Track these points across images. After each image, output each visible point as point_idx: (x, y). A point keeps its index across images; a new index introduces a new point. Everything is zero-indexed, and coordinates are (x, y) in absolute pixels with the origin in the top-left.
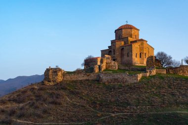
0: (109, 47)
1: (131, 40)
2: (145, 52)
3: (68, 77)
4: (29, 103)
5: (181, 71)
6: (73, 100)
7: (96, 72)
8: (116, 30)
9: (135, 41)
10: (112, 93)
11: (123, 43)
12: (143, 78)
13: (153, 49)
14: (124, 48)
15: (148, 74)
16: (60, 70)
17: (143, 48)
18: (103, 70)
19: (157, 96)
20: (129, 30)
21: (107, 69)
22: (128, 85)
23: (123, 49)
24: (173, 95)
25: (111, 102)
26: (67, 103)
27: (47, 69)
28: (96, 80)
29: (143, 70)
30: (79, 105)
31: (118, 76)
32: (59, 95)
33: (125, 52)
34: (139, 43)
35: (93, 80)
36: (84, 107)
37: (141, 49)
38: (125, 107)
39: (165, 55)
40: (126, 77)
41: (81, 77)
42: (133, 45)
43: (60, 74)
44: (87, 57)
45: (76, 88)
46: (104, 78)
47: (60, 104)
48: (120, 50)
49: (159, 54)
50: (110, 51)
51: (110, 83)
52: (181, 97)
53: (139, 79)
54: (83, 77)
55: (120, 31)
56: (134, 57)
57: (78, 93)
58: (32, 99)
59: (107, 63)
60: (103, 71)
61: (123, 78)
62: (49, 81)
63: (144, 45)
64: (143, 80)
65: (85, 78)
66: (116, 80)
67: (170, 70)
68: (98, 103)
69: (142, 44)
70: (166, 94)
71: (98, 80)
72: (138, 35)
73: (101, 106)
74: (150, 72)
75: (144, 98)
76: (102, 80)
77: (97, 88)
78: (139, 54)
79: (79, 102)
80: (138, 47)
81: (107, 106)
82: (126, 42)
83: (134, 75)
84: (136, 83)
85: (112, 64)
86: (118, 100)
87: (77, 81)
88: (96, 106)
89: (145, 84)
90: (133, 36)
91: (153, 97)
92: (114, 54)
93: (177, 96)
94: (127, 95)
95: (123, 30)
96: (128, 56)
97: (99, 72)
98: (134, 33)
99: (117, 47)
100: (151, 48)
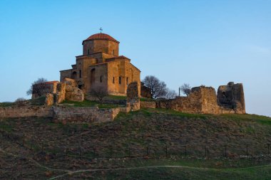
0: (73, 66)
1: (106, 58)
2: (126, 75)
3: (2, 113)
5: (177, 105)
6: (8, 149)
7: (49, 104)
8: (84, 41)
9: (112, 59)
10: (72, 137)
11: (94, 61)
12: (121, 114)
13: (140, 71)
14: (96, 68)
15: (128, 109)
17: (124, 69)
18: (60, 101)
19: (139, 142)
20: (104, 42)
21: (67, 100)
22: (97, 126)
23: (94, 69)
24: (162, 140)
25: (68, 152)
28: (49, 118)
29: (121, 102)
30: (17, 158)
31: (82, 111)
33: (97, 75)
34: (119, 62)
35: (42, 117)
36: (25, 160)
37: (122, 70)
38: (91, 160)
39: (156, 81)
40: (95, 113)
41: (24, 113)
42: (109, 65)
45: (14, 131)
46: (62, 114)
48: (89, 71)
49: (147, 79)
50: (75, 73)
51: (70, 121)
52: (172, 143)
53: (114, 116)
54: (28, 111)
55: (90, 42)
56: (110, 82)
57: (16, 138)
59: (67, 91)
60: (61, 103)
61: (91, 115)
63: (126, 66)
64: (121, 118)
65: (31, 113)
66: (78, 117)
67: (161, 104)
68: (48, 154)
69: (123, 64)
70: (152, 140)
71: (51, 118)
72: (117, 48)
73: (53, 158)
74: (132, 106)
75: (120, 145)
76: (57, 117)
77: (50, 129)
78: (118, 78)
79: (17, 153)
80: (117, 67)
81: (61, 159)
82: (99, 60)
83: (106, 111)
84: (110, 122)
85: (76, 92)
86: (79, 148)
87: (18, 118)
88: (45, 159)
89: (123, 124)
90: (110, 52)
91: (133, 144)
92: (80, 77)
93: (167, 143)
94: (95, 141)
95: (95, 41)
96: (101, 81)
97: (54, 104)
98: (111, 47)
99: (85, 66)
100: (135, 70)
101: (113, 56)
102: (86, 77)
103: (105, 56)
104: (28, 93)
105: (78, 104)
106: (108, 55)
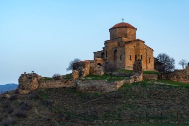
1: (126, 41)
2: (141, 54)
3: (44, 85)
6: (41, 112)
7: (75, 77)
8: (110, 29)
9: (130, 42)
10: (85, 103)
11: (116, 44)
12: (125, 85)
13: (153, 50)
14: (117, 49)
15: (131, 81)
17: (139, 49)
18: (84, 75)
19: (131, 108)
20: (124, 29)
21: (90, 75)
22: (104, 95)
23: (116, 51)
24: (149, 106)
26: (33, 116)
27: (22, 75)
28: (74, 88)
29: (128, 75)
30: (45, 118)
31: (95, 83)
33: (118, 55)
34: (135, 44)
35: (70, 88)
36: (49, 120)
37: (137, 50)
38: (92, 121)
39: (167, 57)
40: (104, 85)
41: (58, 85)
42: (126, 47)
43: (35, 80)
44: (73, 60)
45: (48, 98)
46: (82, 85)
47: (25, 117)
48: (113, 53)
49: (160, 56)
50: (103, 53)
51: (88, 91)
52: (155, 109)
53: (118, 86)
54: (60, 83)
55: (114, 30)
56: (127, 59)
57: (48, 104)
59: (90, 68)
60: (86, 77)
62: (23, 89)
63: (141, 46)
64: (124, 88)
65: (63, 85)
66: (93, 87)
69: (138, 45)
70: (141, 106)
72: (135, 34)
73: (67, 119)
74: (135, 78)
75: (116, 110)
76: (79, 87)
77: (72, 97)
78: (134, 56)
79: (46, 115)
80: (133, 48)
81: (73, 120)
82: (120, 43)
83: (112, 82)
84: (114, 91)
85: (97, 68)
86: (87, 112)
87: (53, 89)
88: (62, 120)
89: (124, 93)
90: (128, 36)
91: (126, 109)
92: (107, 56)
93: (152, 108)
94: (99, 106)
95: (117, 29)
96: (121, 59)
98: (130, 33)
99: (110, 48)
100: (149, 50)
101: (131, 40)
102: (110, 56)
103: (125, 39)
104: (68, 69)
105: (97, 77)
106: (127, 39)
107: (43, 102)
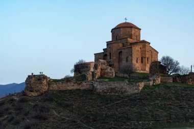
0: (104, 50)
1: (130, 42)
2: (147, 56)
3: (55, 87)
4: (7, 117)
5: (190, 80)
6: (61, 114)
7: (89, 79)
8: (112, 30)
9: (136, 43)
10: (109, 105)
11: (121, 45)
12: (146, 87)
13: (158, 53)
14: (122, 50)
15: (151, 83)
16: (45, 77)
17: (145, 51)
18: (97, 77)
19: (162, 109)
20: (128, 29)
21: (101, 77)
22: (128, 96)
23: (121, 52)
24: (181, 108)
25: (107, 116)
26: (54, 118)
27: (29, 76)
28: (89, 90)
29: (145, 77)
30: (69, 120)
32: (44, 108)
33: (124, 56)
34: (141, 46)
35: (85, 90)
36: (75, 122)
37: (143, 52)
38: (125, 123)
39: (171, 60)
40: (125, 87)
41: (71, 87)
42: (133, 48)
43: (45, 82)
44: (78, 61)
45: (64, 100)
46: (99, 87)
47: (45, 119)
48: (118, 54)
49: (164, 59)
50: (106, 55)
51: (106, 93)
52: (190, 110)
53: (140, 88)
54: (73, 85)
55: (118, 30)
56: (134, 62)
57: (67, 106)
58: (10, 113)
59: (101, 69)
60: (98, 79)
61: (122, 88)
63: (147, 48)
64: (146, 90)
65: (76, 87)
66: (113, 89)
67: (177, 78)
68: (92, 117)
69: (144, 46)
70: (172, 107)
71: (92, 91)
72: (139, 35)
73: (95, 121)
74: (154, 80)
75: (147, 111)
76: (96, 89)
77: (91, 99)
78: (140, 58)
79: (68, 117)
80: (140, 49)
81: (102, 121)
82: (125, 44)
83: (134, 84)
84: (137, 94)
85: (109, 70)
86: (115, 114)
87: (66, 91)
88: (90, 121)
89: (148, 95)
90: (133, 37)
91: (158, 111)
92: (110, 58)
93: (186, 110)
94: (127, 108)
95: (121, 29)
96: (127, 61)
97: (92, 80)
98: (134, 33)
99: (114, 49)
100: (154, 52)
101: (136, 41)
102: (115, 58)
103: (130, 40)
104: (71, 71)
105: (111, 79)
106: (132, 40)
107: (60, 105)
